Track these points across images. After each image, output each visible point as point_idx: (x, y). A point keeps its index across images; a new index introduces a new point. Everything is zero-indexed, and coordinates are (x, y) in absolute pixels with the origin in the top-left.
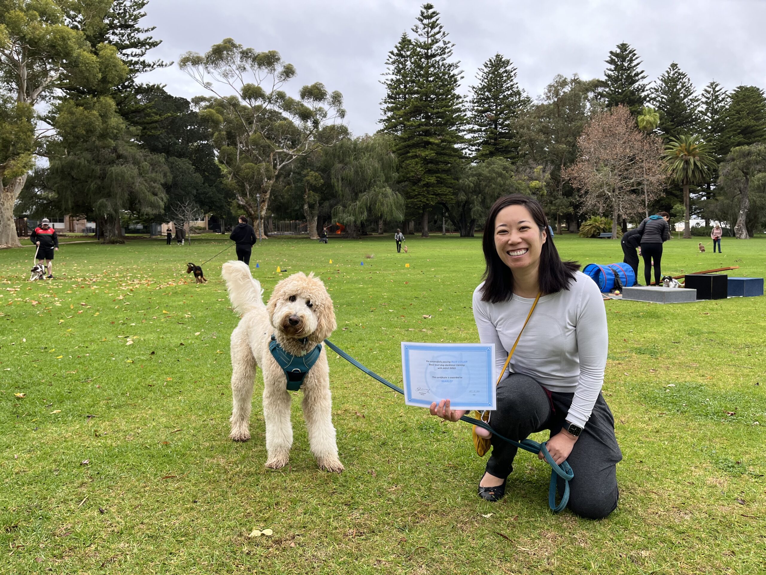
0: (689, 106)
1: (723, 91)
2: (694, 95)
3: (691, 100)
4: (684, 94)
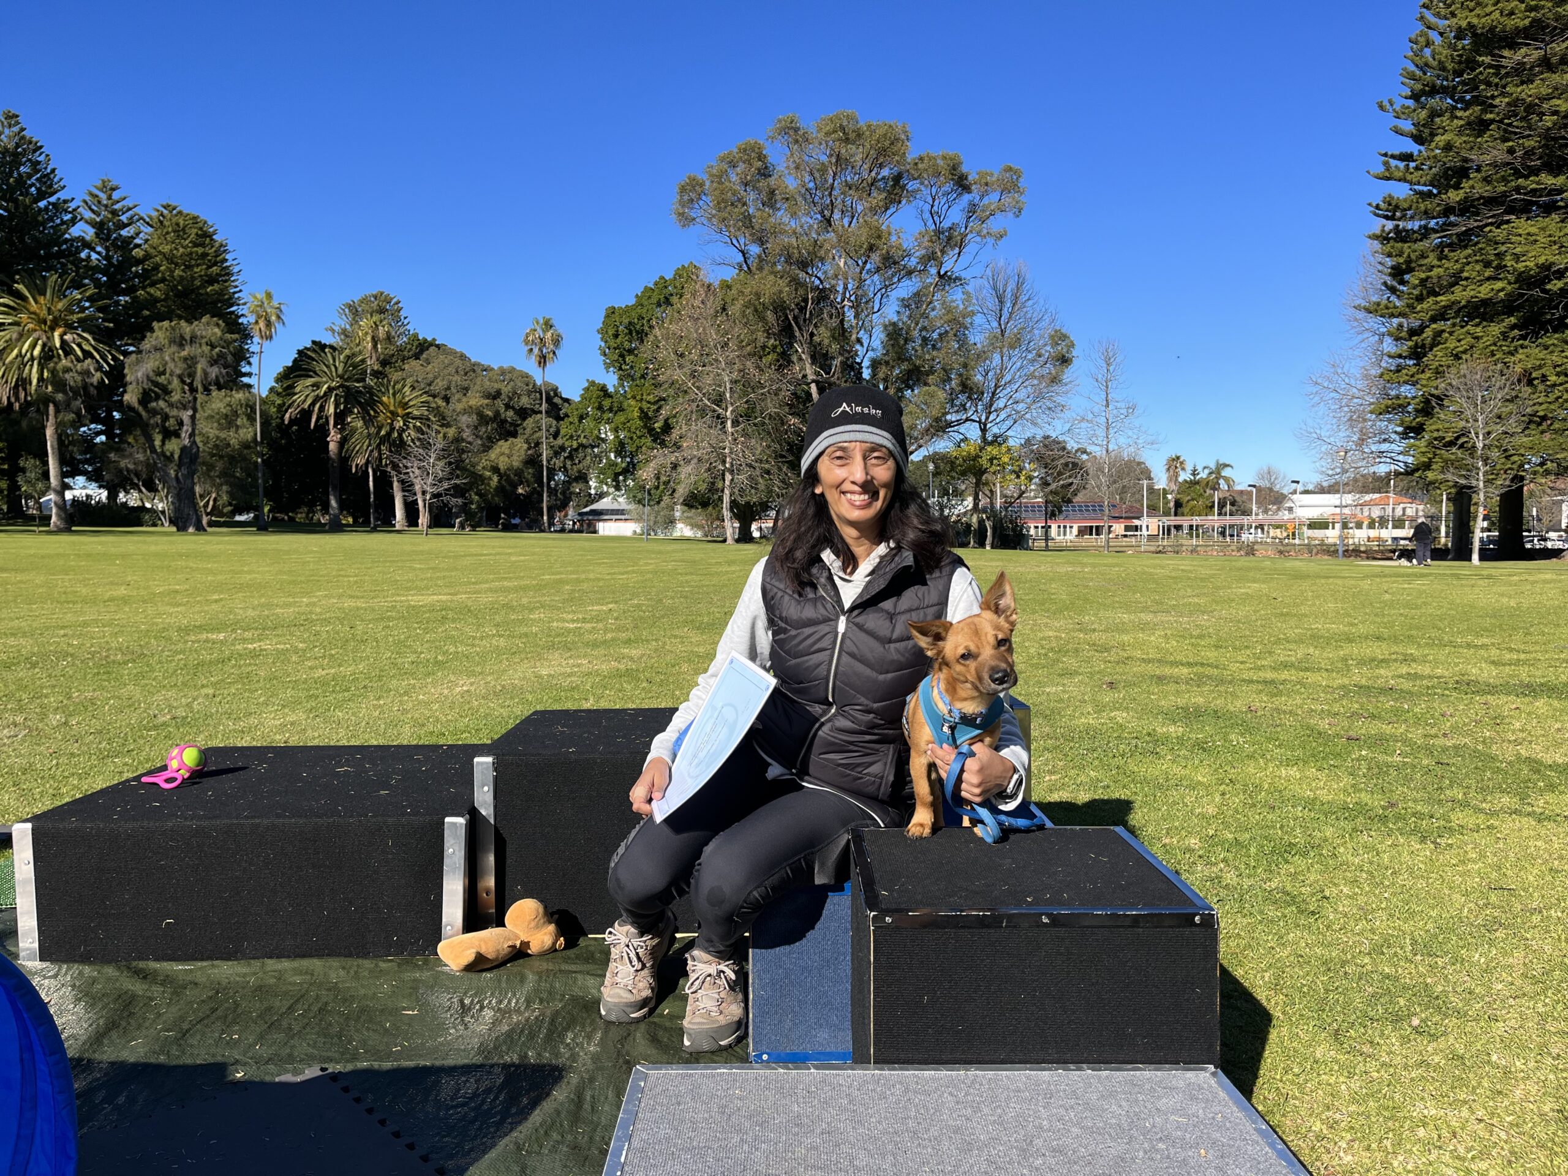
0: (51, 219)
1: (128, 203)
2: (62, 195)
3: (54, 204)
4: (38, 189)
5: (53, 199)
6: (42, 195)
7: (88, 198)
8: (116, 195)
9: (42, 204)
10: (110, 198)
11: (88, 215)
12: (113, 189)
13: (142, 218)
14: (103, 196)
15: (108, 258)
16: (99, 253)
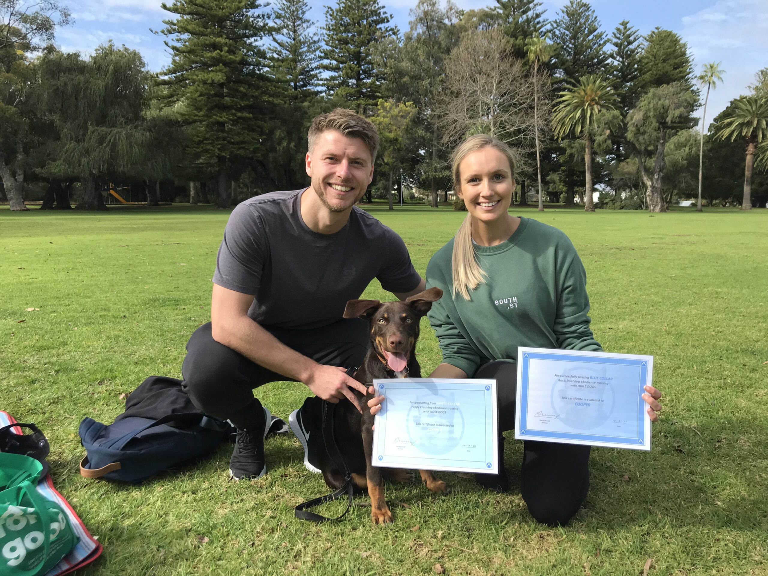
0: (594, 44)
1: (634, 29)
2: (600, 30)
3: (596, 36)
4: (589, 29)
5: (595, 33)
6: (590, 32)
7: (615, 31)
8: (628, 26)
9: (591, 37)
10: (625, 28)
11: (615, 40)
12: (627, 23)
13: (641, 36)
14: (622, 27)
15: (623, 62)
16: (618, 61)
